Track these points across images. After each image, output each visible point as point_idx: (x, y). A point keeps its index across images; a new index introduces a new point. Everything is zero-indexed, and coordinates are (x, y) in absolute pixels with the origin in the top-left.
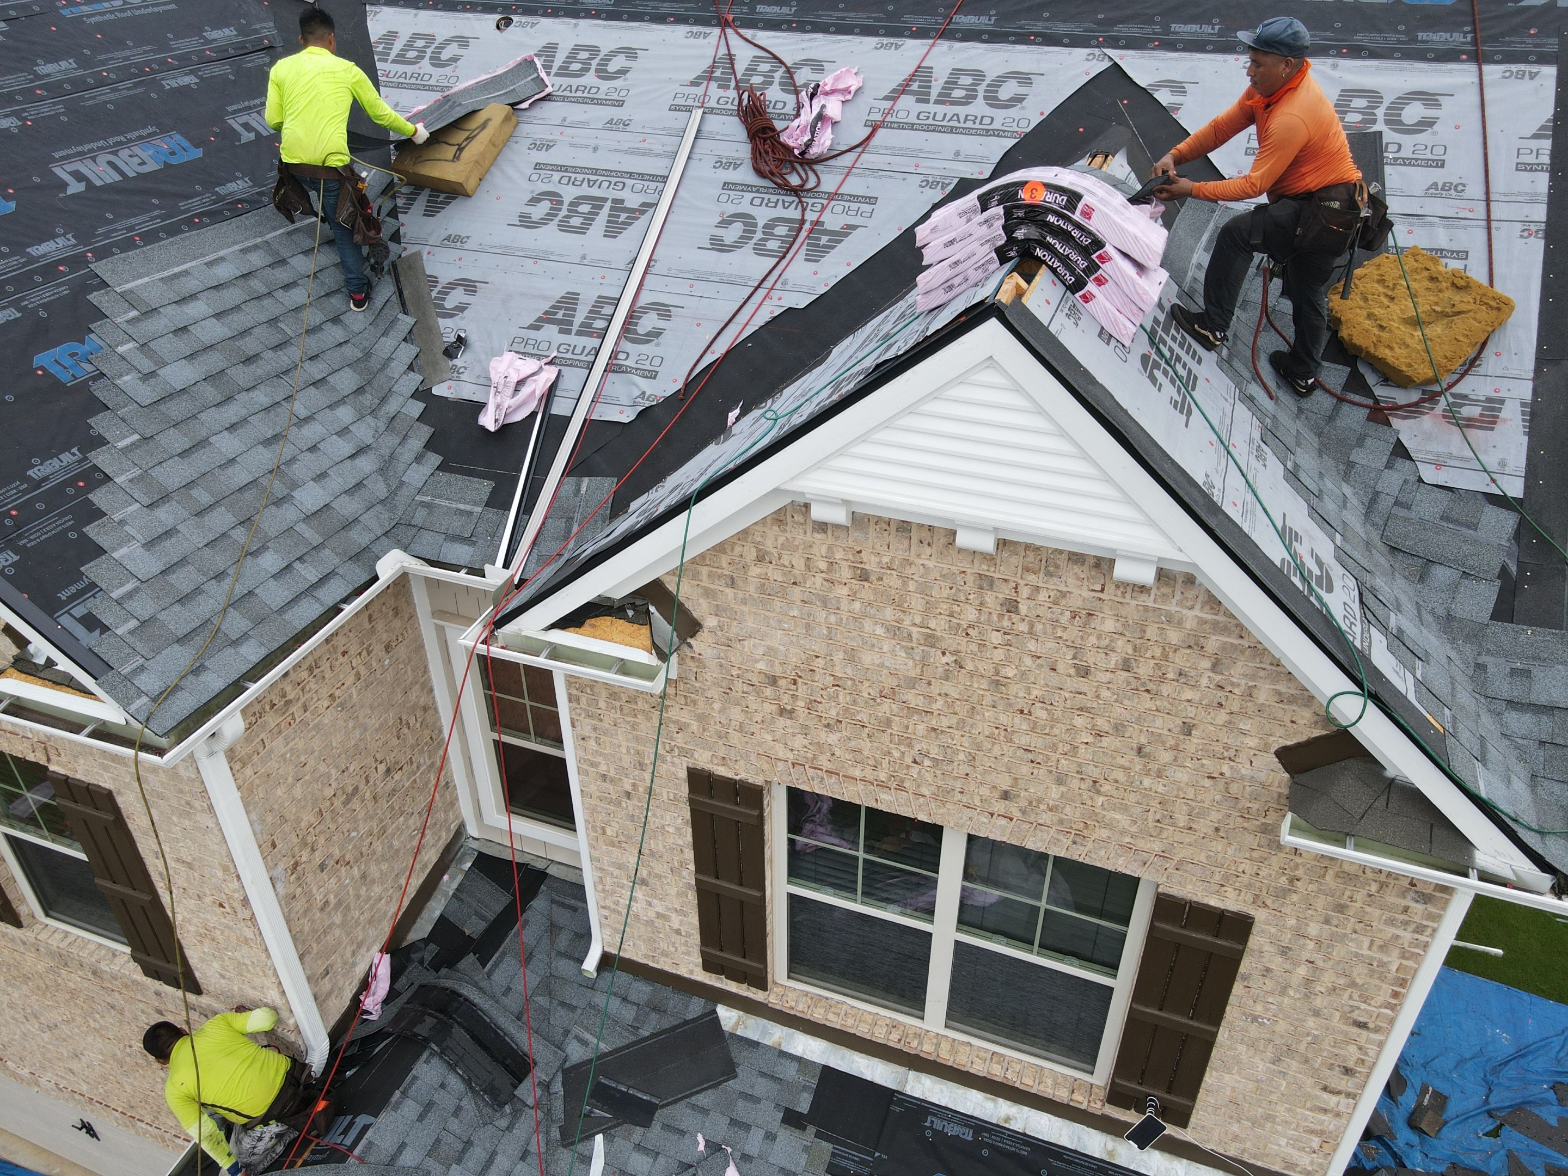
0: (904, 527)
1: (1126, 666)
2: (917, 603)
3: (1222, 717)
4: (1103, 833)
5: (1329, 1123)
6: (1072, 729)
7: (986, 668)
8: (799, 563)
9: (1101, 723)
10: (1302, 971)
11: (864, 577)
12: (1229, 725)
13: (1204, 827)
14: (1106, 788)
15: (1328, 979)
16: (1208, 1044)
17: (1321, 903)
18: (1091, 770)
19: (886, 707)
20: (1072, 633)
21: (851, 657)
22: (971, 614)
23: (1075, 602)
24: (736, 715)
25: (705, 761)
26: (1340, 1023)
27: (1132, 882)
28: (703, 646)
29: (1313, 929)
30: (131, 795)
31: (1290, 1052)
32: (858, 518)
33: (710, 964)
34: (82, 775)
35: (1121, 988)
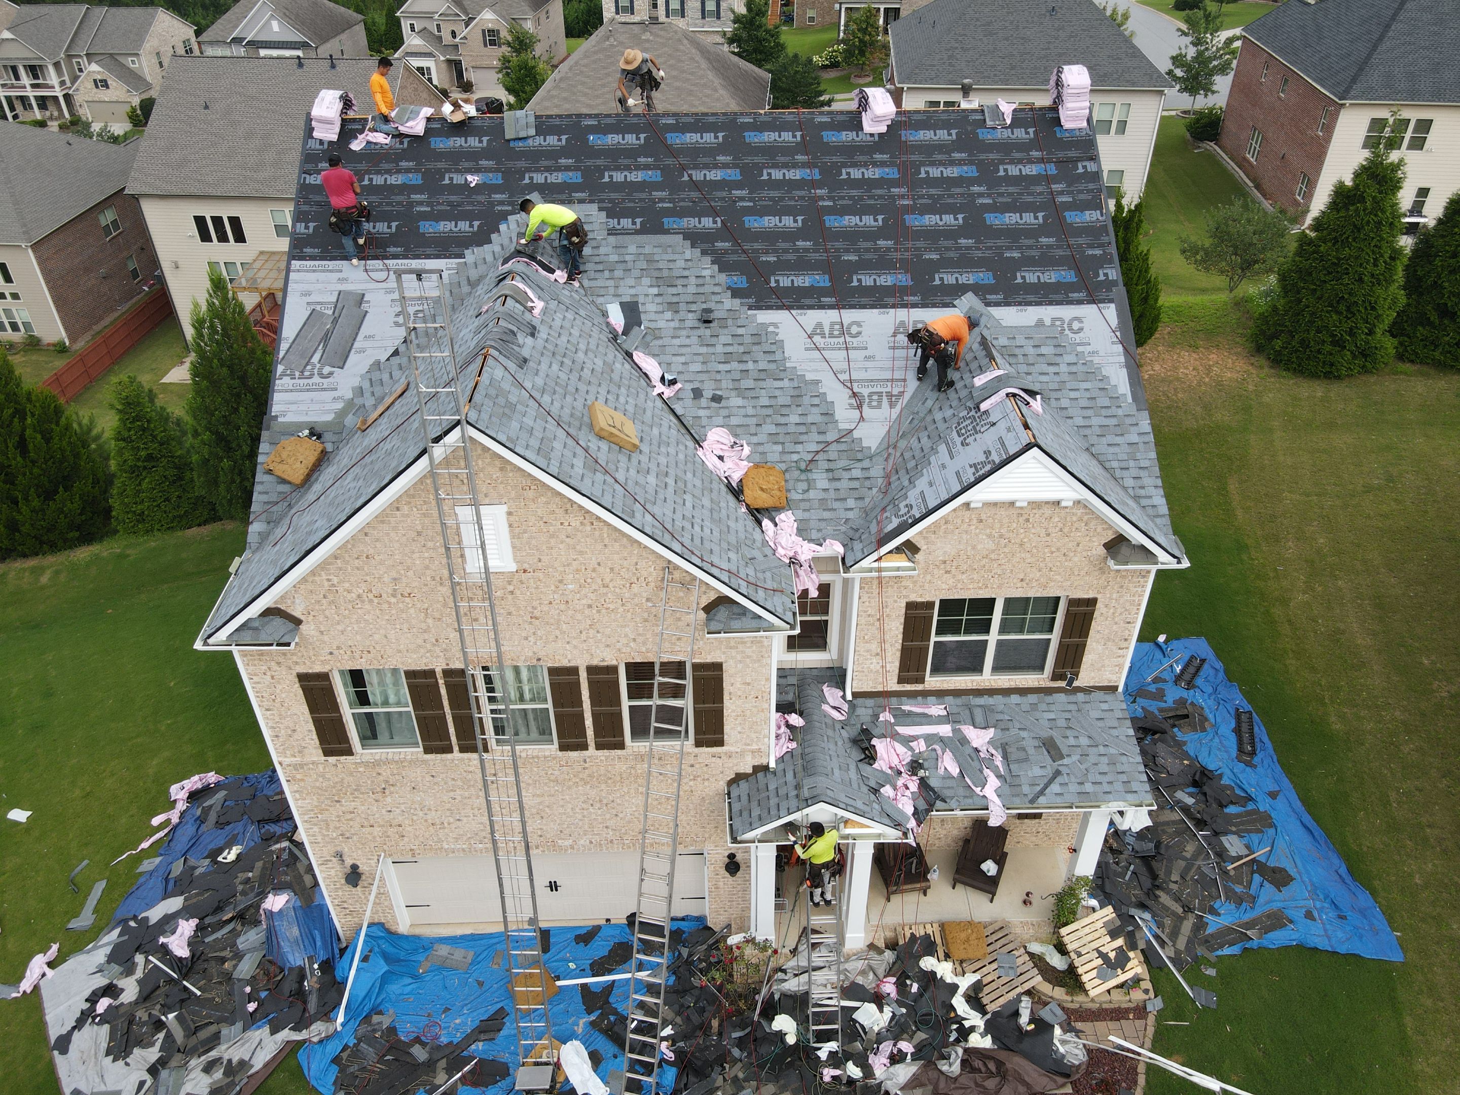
0: (995, 504)
1: (1061, 530)
2: (997, 525)
3: (1088, 538)
4: (1052, 584)
5: (1121, 659)
6: (1044, 553)
7: (1018, 541)
8: (959, 521)
9: (1053, 549)
10: (1112, 611)
11: (981, 521)
12: (1090, 540)
13: (1083, 573)
14: (1054, 569)
15: (1119, 611)
16: (1084, 645)
17: (1116, 587)
18: (1050, 565)
19: (984, 561)
20: (1046, 524)
21: (974, 548)
22: (1015, 525)
23: (1046, 515)
24: (929, 577)
25: (915, 598)
26: (1122, 624)
27: (1058, 599)
28: (919, 557)
29: (1114, 596)
30: (731, 662)
31: (1109, 639)
32: (984, 504)
33: (901, 681)
34: (709, 659)
35: (1055, 637)
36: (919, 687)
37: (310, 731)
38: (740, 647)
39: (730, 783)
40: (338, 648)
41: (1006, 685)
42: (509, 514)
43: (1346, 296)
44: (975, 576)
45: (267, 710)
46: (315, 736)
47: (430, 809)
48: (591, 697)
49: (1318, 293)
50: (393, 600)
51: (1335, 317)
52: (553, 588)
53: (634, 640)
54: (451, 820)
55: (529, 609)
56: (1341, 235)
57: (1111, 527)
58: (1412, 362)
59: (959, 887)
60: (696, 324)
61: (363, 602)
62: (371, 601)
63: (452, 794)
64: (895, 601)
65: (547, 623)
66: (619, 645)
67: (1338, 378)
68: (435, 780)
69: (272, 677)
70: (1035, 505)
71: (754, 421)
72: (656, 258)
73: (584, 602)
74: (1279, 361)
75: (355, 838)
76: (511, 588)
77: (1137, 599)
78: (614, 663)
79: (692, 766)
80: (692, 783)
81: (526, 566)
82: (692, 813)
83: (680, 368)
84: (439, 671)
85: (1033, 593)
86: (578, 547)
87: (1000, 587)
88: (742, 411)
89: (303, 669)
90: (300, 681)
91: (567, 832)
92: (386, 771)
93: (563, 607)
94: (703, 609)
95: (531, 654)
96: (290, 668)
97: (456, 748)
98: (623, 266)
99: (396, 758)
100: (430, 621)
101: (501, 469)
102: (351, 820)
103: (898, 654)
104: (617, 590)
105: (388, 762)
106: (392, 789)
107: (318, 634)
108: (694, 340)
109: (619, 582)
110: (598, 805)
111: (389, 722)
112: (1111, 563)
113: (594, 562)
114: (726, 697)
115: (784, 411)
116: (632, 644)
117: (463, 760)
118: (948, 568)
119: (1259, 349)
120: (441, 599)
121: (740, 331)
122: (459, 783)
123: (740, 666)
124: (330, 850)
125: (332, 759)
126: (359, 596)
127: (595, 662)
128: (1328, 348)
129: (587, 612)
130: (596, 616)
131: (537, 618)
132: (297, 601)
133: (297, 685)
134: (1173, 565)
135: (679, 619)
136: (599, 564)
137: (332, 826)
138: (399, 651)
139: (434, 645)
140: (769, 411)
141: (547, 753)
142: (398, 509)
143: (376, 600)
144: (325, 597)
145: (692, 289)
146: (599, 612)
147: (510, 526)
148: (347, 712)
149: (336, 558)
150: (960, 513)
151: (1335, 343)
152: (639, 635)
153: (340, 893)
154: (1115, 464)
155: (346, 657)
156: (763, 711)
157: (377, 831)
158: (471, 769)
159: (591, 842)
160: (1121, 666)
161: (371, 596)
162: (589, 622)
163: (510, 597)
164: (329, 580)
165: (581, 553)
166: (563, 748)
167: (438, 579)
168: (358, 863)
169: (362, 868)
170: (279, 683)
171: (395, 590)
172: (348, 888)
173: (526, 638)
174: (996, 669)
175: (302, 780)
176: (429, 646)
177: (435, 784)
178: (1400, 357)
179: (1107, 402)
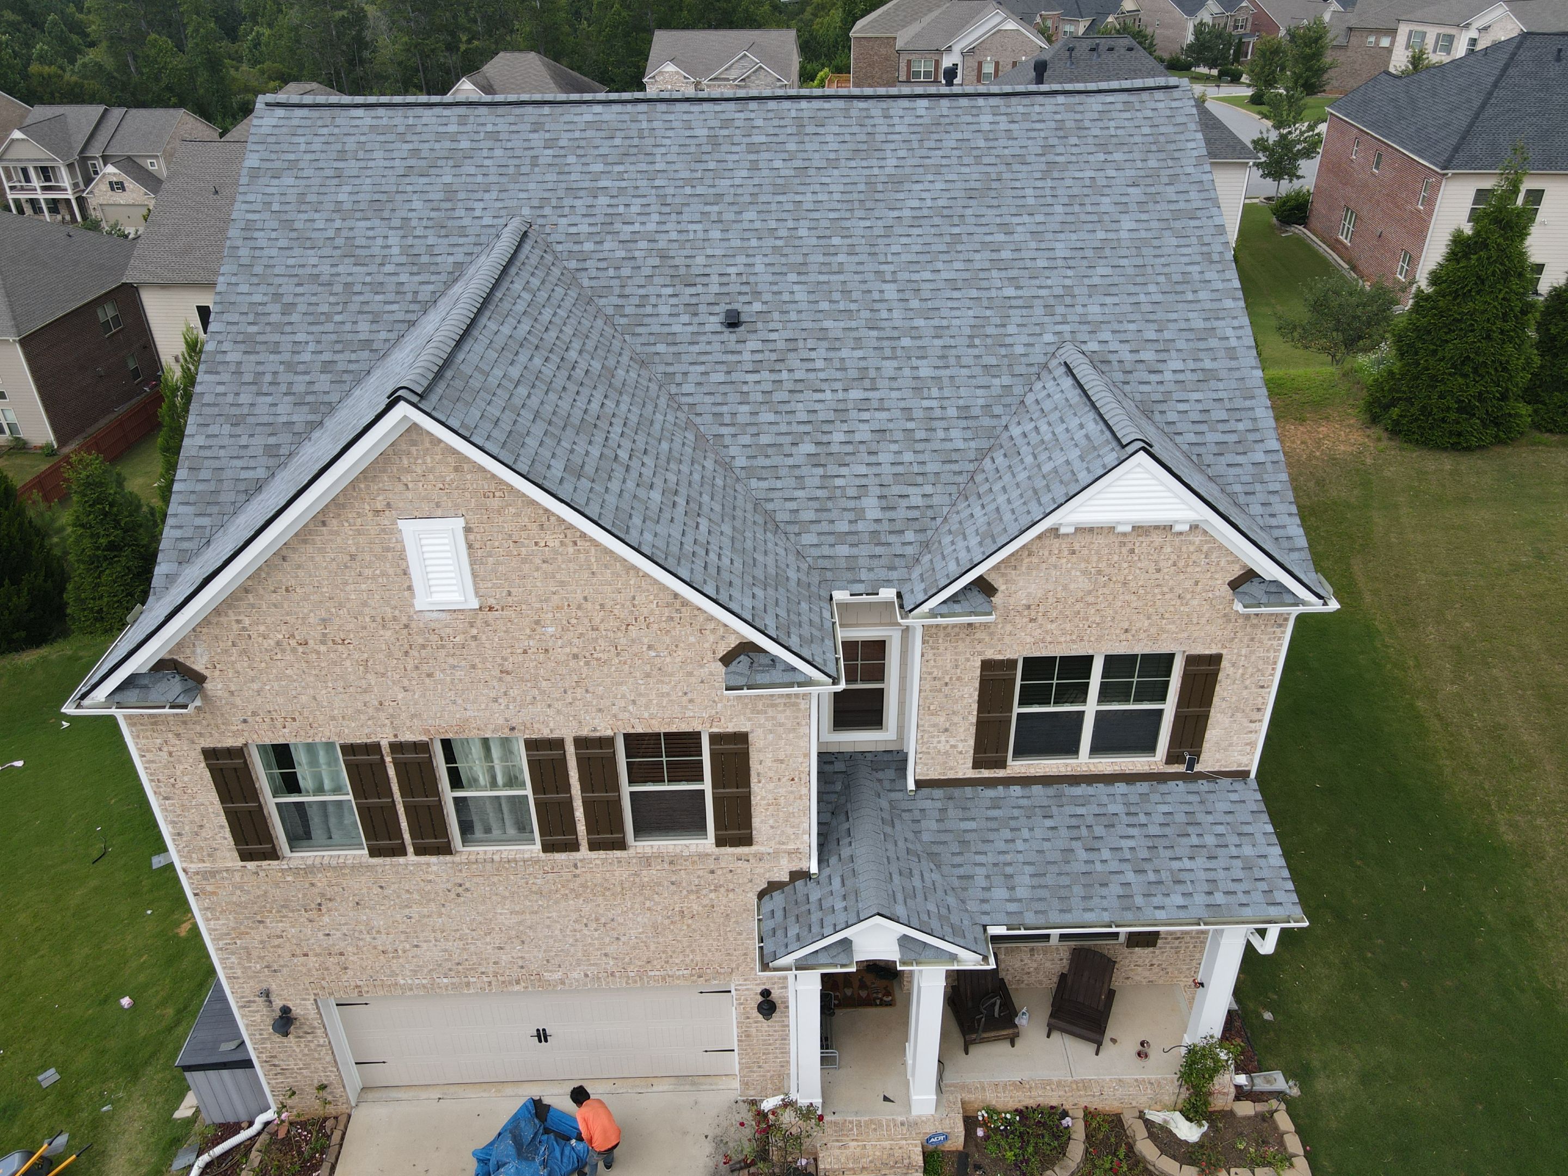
0: (1091, 530)
1: (1175, 564)
2: (1095, 558)
3: (1209, 575)
4: (1165, 636)
5: (1253, 736)
6: (1154, 595)
7: (1121, 578)
8: (1046, 553)
9: (1165, 589)
10: (1240, 671)
11: (1074, 553)
12: (1211, 578)
13: (1203, 621)
14: (1167, 616)
15: (1250, 670)
16: (1207, 717)
17: (1246, 639)
18: (1162, 610)
19: (1078, 606)
20: (1155, 556)
21: (1065, 588)
22: (1116, 558)
23: (1155, 544)
24: (1009, 628)
25: (991, 654)
26: (1254, 690)
27: (1171, 656)
28: (997, 599)
29: (1243, 652)
30: (760, 731)
31: (1237, 709)
32: (1076, 529)
33: (977, 765)
34: (731, 728)
35: (1169, 707)
36: (1000, 773)
37: (222, 827)
38: (770, 712)
39: (761, 895)
40: (254, 714)
41: (1108, 770)
42: (468, 530)
43: (1472, 356)
44: (1068, 626)
45: (166, 798)
46: (228, 834)
47: (379, 932)
48: (581, 779)
49: (1440, 355)
50: (323, 648)
51: (1461, 380)
52: (528, 631)
53: (634, 702)
54: (408, 946)
55: (499, 660)
56: (1463, 288)
57: (1237, 560)
58: (1550, 431)
59: (1056, 1036)
60: (719, 328)
61: (284, 651)
62: (294, 650)
63: (407, 911)
64: (968, 660)
65: (522, 680)
66: (615, 709)
67: (1469, 449)
68: (387, 892)
69: (170, 754)
70: (1140, 530)
71: (788, 439)
72: (671, 253)
73: (568, 650)
74: (1396, 431)
75: (285, 970)
76: (474, 631)
77: (1272, 655)
78: (609, 733)
79: (712, 872)
80: (712, 895)
81: (492, 601)
82: (715, 934)
83: (699, 379)
84: (384, 744)
85: (1140, 649)
86: (558, 576)
87: (1099, 639)
88: (774, 429)
89: (209, 743)
90: (206, 759)
91: (557, 961)
92: (321, 881)
93: (542, 657)
94: (721, 660)
95: (501, 721)
96: (193, 743)
97: (410, 849)
98: (632, 263)
99: (334, 863)
100: (371, 678)
101: (456, 469)
102: (279, 946)
103: (973, 730)
104: (610, 634)
105: (323, 868)
106: (330, 905)
107: (226, 695)
108: (717, 347)
109: (613, 623)
110: (593, 925)
111: (326, 816)
112: (1238, 607)
113: (579, 597)
114: (754, 779)
115: (826, 428)
116: (630, 708)
117: (418, 865)
118: (1033, 615)
119: (1374, 420)
120: (384, 647)
121: (773, 336)
122: (416, 896)
123: (770, 737)
124: (250, 988)
125: (251, 865)
126: (278, 643)
127: (585, 732)
128: (1453, 416)
129: (572, 663)
130: (585, 670)
131: (508, 673)
132: (199, 651)
133: (203, 765)
134: (1316, 606)
135: (690, 674)
136: (585, 599)
137: (255, 954)
138: (333, 718)
139: (377, 710)
140: (808, 428)
141: (527, 856)
142: (324, 524)
143: (300, 649)
144: (234, 645)
145: (715, 289)
146: (587, 663)
147: (470, 546)
148: (270, 802)
149: (247, 591)
150: (1047, 542)
151: (1460, 410)
152: (640, 695)
153: (269, 1046)
154: (1238, 488)
155: (265, 726)
156: (800, 798)
157: (312, 961)
158: (431, 877)
159: (586, 975)
160: (1252, 744)
161: (293, 643)
162: (575, 678)
163: (473, 644)
164: (238, 622)
165: (562, 584)
166: (548, 848)
167: (379, 619)
168: (290, 1005)
169: (296, 1011)
170: (180, 762)
171: (324, 635)
172: (277, 1038)
173: (495, 700)
174: (1096, 749)
175: (214, 893)
176: (371, 711)
177: (385, 897)
178: (1537, 426)
179: (1223, 415)
